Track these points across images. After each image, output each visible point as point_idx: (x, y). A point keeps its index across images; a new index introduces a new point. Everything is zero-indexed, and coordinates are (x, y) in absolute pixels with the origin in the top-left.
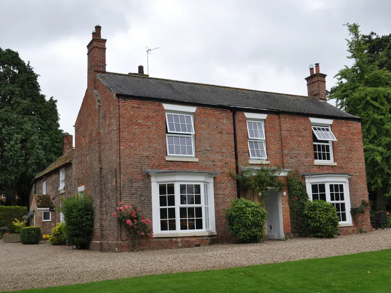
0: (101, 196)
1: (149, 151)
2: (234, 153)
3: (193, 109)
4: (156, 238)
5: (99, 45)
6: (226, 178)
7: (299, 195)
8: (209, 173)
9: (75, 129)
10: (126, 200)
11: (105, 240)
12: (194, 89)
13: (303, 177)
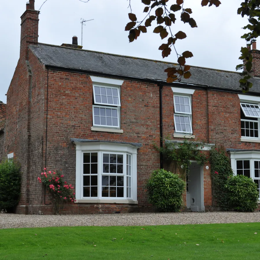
0: (29, 163)
1: (75, 120)
2: (159, 126)
3: (120, 82)
4: (78, 203)
5: (32, 16)
6: (150, 150)
7: (223, 170)
8: (132, 144)
9: (7, 97)
10: (52, 167)
11: (31, 204)
12: (125, 62)
13: (228, 153)
